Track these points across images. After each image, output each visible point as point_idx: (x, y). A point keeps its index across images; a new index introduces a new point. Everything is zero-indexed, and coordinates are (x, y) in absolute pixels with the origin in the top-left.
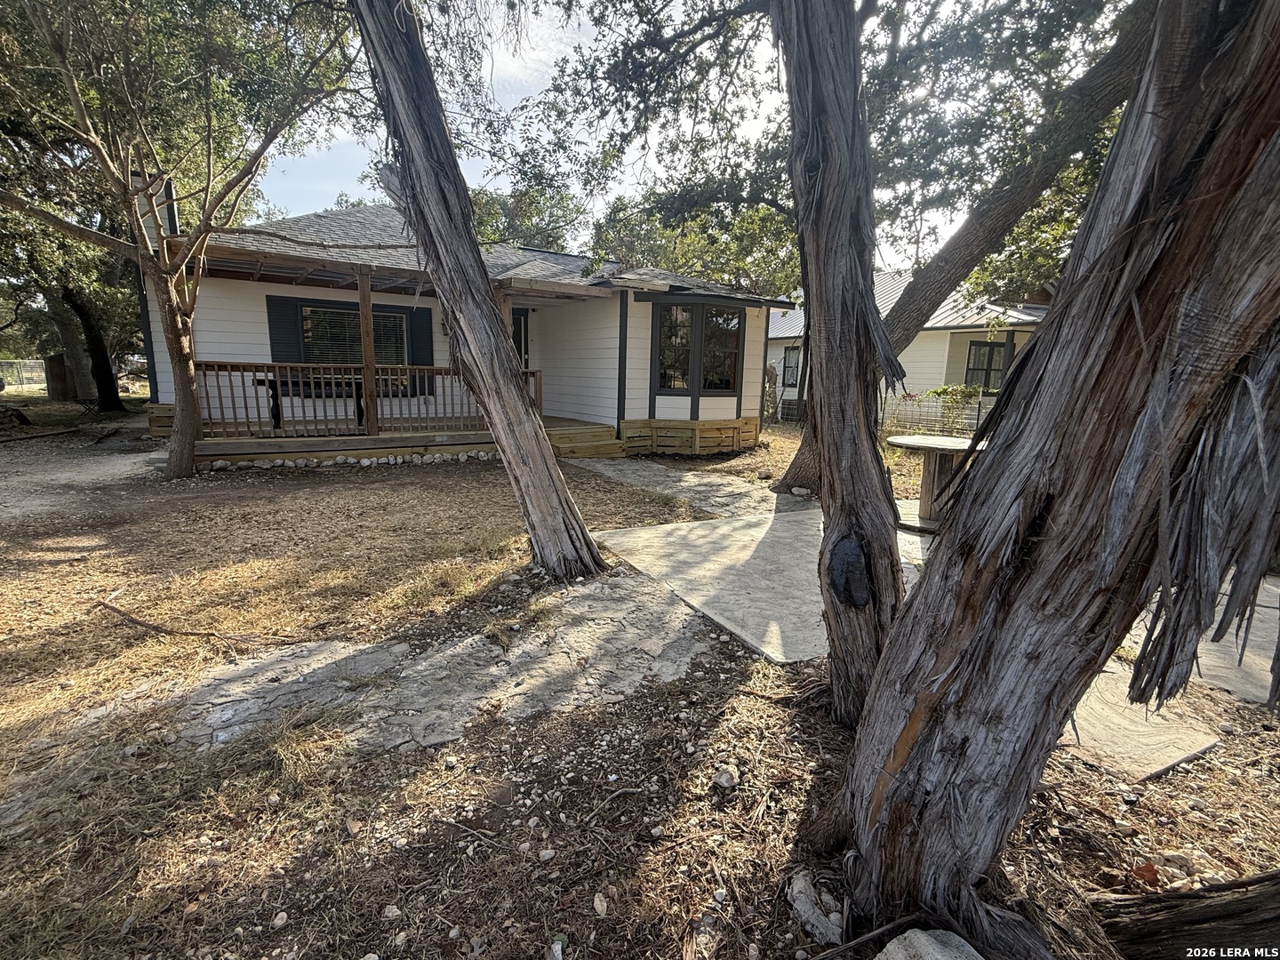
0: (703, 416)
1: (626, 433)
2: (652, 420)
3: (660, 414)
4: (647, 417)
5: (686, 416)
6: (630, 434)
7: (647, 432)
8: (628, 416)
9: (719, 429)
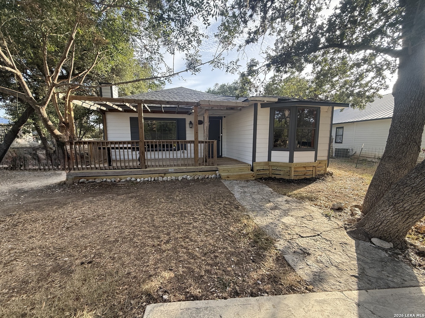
0: (295, 160)
1: (256, 168)
2: (270, 162)
3: (273, 159)
4: (267, 160)
5: (287, 160)
6: (258, 168)
7: (266, 167)
8: (257, 160)
9: (304, 167)
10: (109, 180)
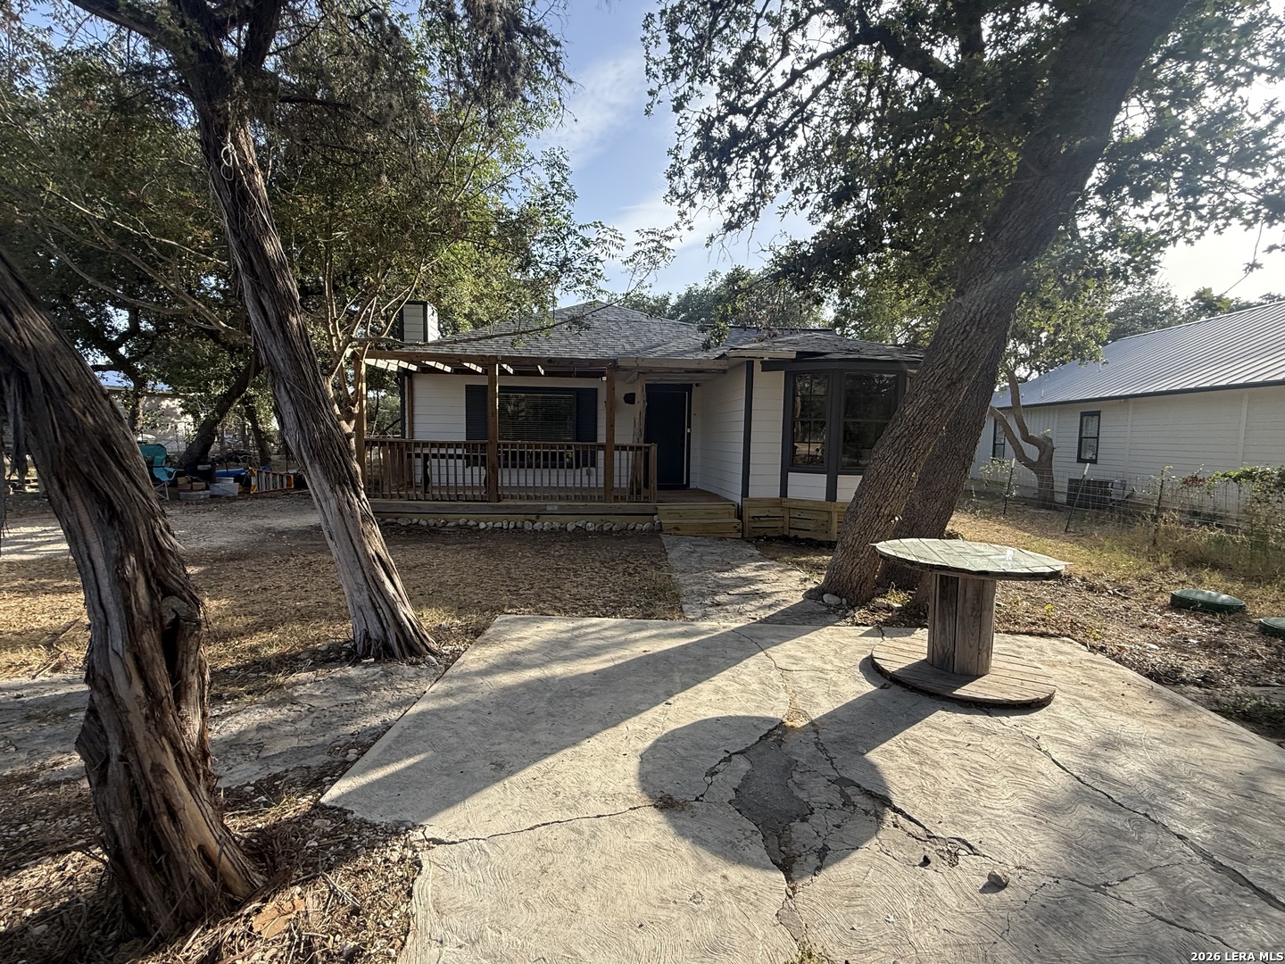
0: (842, 496)
1: (751, 512)
2: (784, 499)
3: (792, 493)
4: (777, 495)
5: (821, 495)
6: (754, 513)
7: (776, 512)
8: (751, 495)
10: (423, 523)
